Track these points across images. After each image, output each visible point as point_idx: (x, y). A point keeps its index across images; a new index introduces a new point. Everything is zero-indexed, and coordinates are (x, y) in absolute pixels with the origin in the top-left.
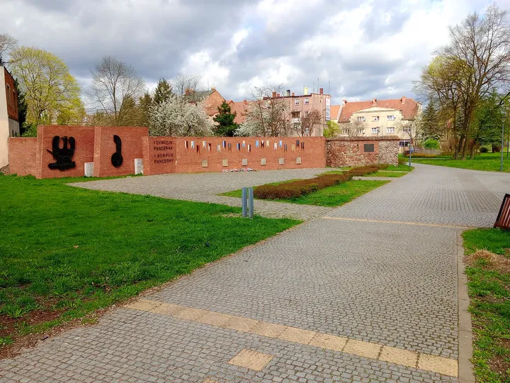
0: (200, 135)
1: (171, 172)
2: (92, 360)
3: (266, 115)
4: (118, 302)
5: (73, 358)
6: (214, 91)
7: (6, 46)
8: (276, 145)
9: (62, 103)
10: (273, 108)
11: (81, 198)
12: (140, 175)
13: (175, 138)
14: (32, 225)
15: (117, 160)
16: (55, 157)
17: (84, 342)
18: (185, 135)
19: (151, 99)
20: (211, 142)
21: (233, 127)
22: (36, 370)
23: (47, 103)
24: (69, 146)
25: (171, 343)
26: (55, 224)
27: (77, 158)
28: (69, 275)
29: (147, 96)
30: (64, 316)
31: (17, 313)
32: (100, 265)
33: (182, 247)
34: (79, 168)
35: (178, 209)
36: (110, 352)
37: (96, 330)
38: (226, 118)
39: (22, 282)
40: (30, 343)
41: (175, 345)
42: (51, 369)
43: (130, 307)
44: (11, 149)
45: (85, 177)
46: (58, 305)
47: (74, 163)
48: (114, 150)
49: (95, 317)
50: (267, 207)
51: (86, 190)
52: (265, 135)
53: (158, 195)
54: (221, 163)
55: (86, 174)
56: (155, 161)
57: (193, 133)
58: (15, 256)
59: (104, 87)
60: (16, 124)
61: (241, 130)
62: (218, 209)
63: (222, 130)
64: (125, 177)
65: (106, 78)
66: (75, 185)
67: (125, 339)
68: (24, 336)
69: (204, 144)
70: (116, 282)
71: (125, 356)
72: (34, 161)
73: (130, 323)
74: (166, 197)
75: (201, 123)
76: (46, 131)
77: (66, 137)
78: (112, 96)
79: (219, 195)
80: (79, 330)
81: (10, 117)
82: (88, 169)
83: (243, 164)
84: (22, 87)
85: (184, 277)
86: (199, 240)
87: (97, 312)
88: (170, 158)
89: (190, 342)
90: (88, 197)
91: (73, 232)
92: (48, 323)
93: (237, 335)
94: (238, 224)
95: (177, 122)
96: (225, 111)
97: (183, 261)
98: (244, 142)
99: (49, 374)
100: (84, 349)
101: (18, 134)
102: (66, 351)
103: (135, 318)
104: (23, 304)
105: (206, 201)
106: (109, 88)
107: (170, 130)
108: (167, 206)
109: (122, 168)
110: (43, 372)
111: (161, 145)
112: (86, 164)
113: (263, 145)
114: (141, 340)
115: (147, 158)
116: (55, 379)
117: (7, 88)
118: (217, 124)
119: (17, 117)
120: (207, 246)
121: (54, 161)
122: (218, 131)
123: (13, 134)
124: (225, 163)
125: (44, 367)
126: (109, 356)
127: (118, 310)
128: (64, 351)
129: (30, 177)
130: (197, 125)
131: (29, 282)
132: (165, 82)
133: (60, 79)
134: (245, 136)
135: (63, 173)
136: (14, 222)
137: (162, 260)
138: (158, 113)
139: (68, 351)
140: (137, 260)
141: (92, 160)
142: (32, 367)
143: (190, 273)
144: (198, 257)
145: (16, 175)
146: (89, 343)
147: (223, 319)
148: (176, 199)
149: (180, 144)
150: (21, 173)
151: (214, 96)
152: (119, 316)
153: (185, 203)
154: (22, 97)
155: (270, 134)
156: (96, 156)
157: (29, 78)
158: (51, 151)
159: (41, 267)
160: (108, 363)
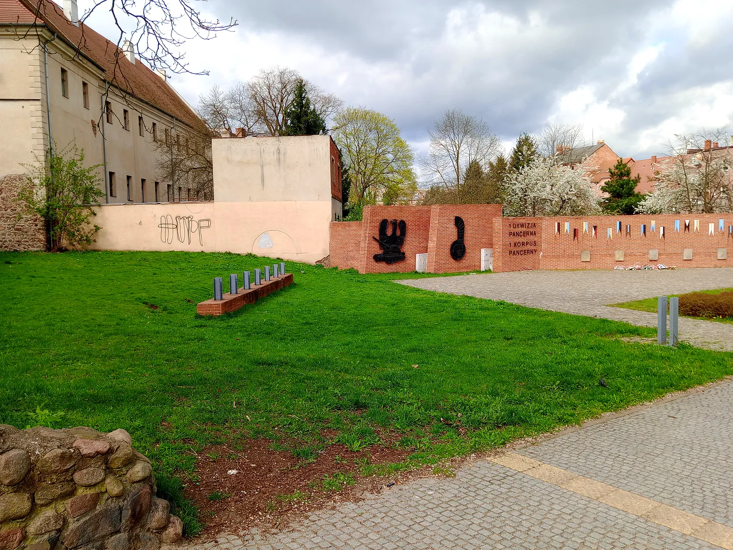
0: (578, 212)
1: (534, 268)
2: (453, 527)
3: (694, 178)
4: (479, 451)
5: (429, 519)
6: (602, 145)
7: (330, 109)
8: (711, 227)
9: (390, 175)
10: (708, 165)
11: (413, 301)
12: (488, 271)
13: (541, 219)
14: (359, 332)
15: (458, 251)
16: (381, 246)
17: (439, 498)
18: (557, 213)
19: (506, 164)
20: (597, 223)
21: (633, 200)
22: (385, 525)
23: (372, 178)
24: (398, 233)
25: (563, 527)
26: (385, 334)
27: (407, 248)
28: (411, 404)
29: (501, 160)
30: (411, 459)
31: (356, 446)
32: (449, 396)
33: (562, 383)
34: (409, 261)
35: (548, 324)
36: (477, 521)
37: (453, 486)
38: (622, 186)
39: (359, 406)
40: (374, 488)
41: (570, 530)
42: (403, 528)
43: (495, 461)
44: (332, 237)
45: (416, 272)
46: (402, 442)
47: (404, 254)
48: (454, 237)
49: (450, 467)
50: (701, 331)
51: (418, 290)
52: (690, 212)
53: (515, 302)
54: (612, 255)
55: (417, 269)
56: (510, 252)
57: (568, 210)
58: (346, 371)
59: (445, 152)
60: (340, 205)
61: (648, 203)
62: (613, 327)
63: (615, 205)
64: (468, 273)
65: (448, 139)
66: (404, 282)
67: (494, 507)
68: (367, 477)
69: (585, 226)
70: (473, 422)
71: (497, 531)
72: (358, 251)
73: (499, 485)
74: (529, 304)
75: (581, 194)
76: (373, 213)
77: (396, 220)
78: (455, 163)
79: (612, 306)
80: (432, 481)
81: (334, 197)
82: (420, 262)
83: (651, 258)
84: (347, 160)
85: (570, 429)
86: (589, 375)
87: (452, 461)
88: (532, 248)
89: (592, 531)
90: (422, 300)
91: (408, 346)
92: (393, 464)
93: (670, 536)
94: (650, 356)
95: (544, 195)
96: (622, 175)
97: (566, 404)
98: (653, 223)
99: (401, 535)
100: (440, 510)
101: (341, 218)
102: (419, 507)
103: (504, 478)
104: (362, 434)
105: (590, 314)
106: (451, 152)
107: (534, 208)
108: (531, 318)
109: (465, 262)
110: (393, 530)
111: (520, 229)
112: (417, 255)
113: (687, 227)
114: (517, 514)
115: (498, 248)
116: (409, 543)
117: (332, 161)
118: (607, 195)
119: (341, 197)
120: (602, 385)
121: (380, 252)
122: (607, 207)
123: (336, 218)
124: (619, 255)
125: (394, 522)
126: (474, 527)
127: (479, 463)
128: (415, 507)
129: (352, 272)
130: (575, 198)
131: (365, 406)
132: (527, 139)
133: (389, 146)
134: (654, 213)
135: (391, 266)
136: (338, 327)
137: (532, 398)
138: (516, 184)
139: (421, 508)
140: (498, 395)
141: (425, 250)
142: (379, 521)
143: (579, 424)
144: (589, 400)
145: (336, 268)
146: (446, 503)
147: (644, 505)
148: (545, 308)
149: (547, 226)
150: (343, 266)
151: (601, 153)
152: (483, 472)
153: (559, 316)
154: (346, 171)
155: (701, 208)
156: (432, 245)
157: (354, 148)
158: (378, 238)
159: (377, 389)
160: (474, 537)
